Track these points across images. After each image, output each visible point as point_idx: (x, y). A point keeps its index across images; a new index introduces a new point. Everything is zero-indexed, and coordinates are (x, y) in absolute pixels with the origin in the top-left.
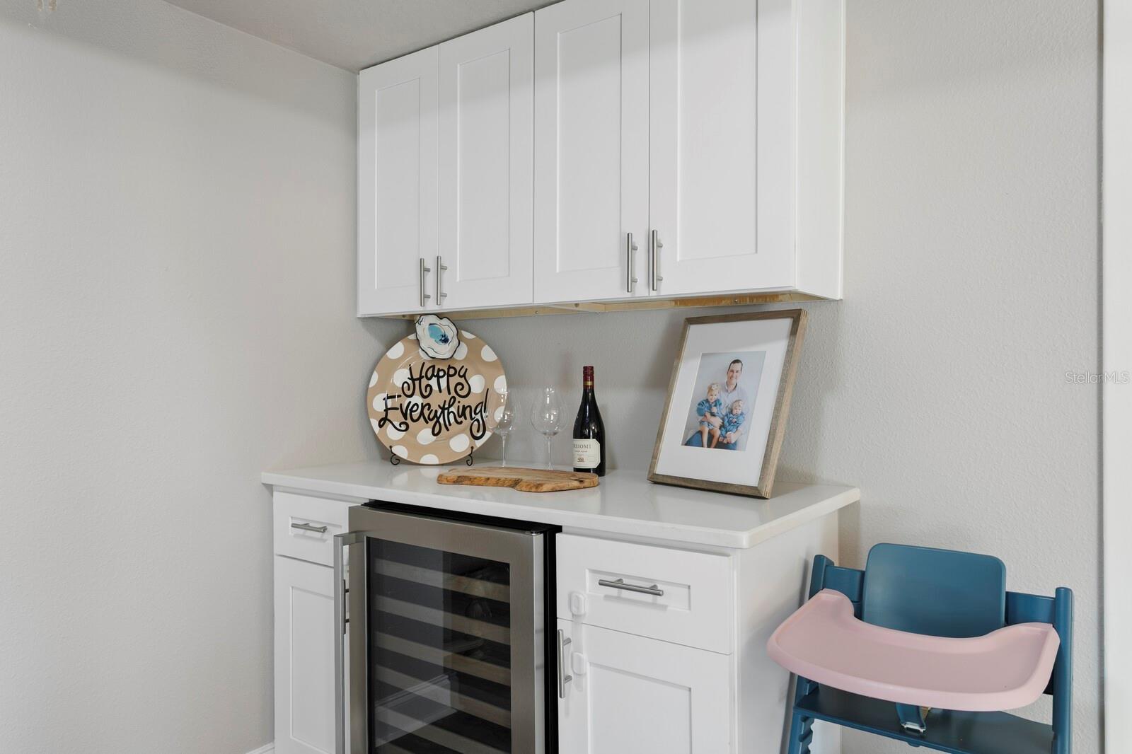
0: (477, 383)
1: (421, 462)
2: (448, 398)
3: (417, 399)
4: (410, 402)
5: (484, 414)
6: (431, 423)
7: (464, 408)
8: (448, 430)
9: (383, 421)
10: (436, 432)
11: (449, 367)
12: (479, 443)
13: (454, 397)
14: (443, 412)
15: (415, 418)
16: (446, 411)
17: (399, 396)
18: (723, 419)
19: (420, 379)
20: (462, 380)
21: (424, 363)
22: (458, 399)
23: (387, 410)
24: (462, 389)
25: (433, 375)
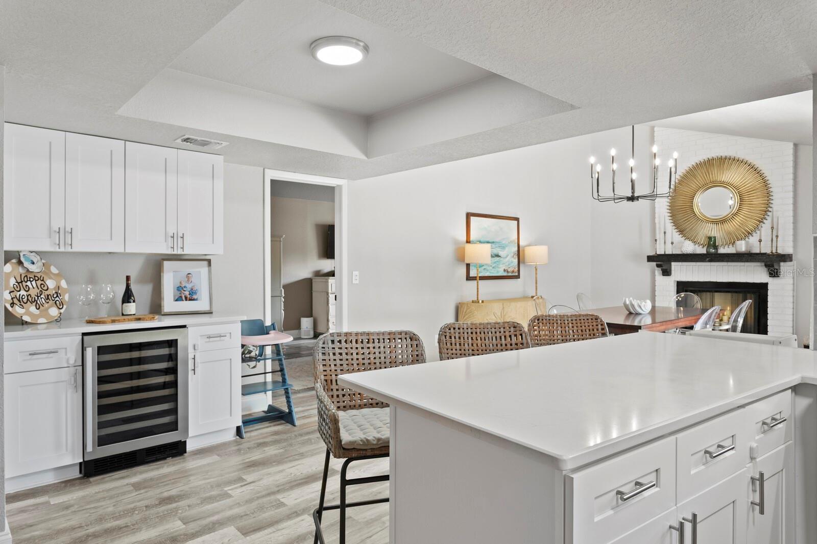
0: (51, 284)
1: (38, 322)
2: (38, 291)
3: (23, 292)
4: (20, 295)
5: (61, 298)
6: (34, 304)
7: (48, 296)
8: (43, 306)
9: (12, 304)
10: (38, 308)
11: (35, 276)
12: (62, 311)
13: (41, 291)
14: (38, 298)
15: (25, 302)
16: (39, 298)
17: (13, 291)
18: (189, 292)
19: (22, 282)
20: (43, 282)
21: (21, 275)
22: (43, 291)
23: (12, 299)
24: (43, 287)
25: (27, 280)
